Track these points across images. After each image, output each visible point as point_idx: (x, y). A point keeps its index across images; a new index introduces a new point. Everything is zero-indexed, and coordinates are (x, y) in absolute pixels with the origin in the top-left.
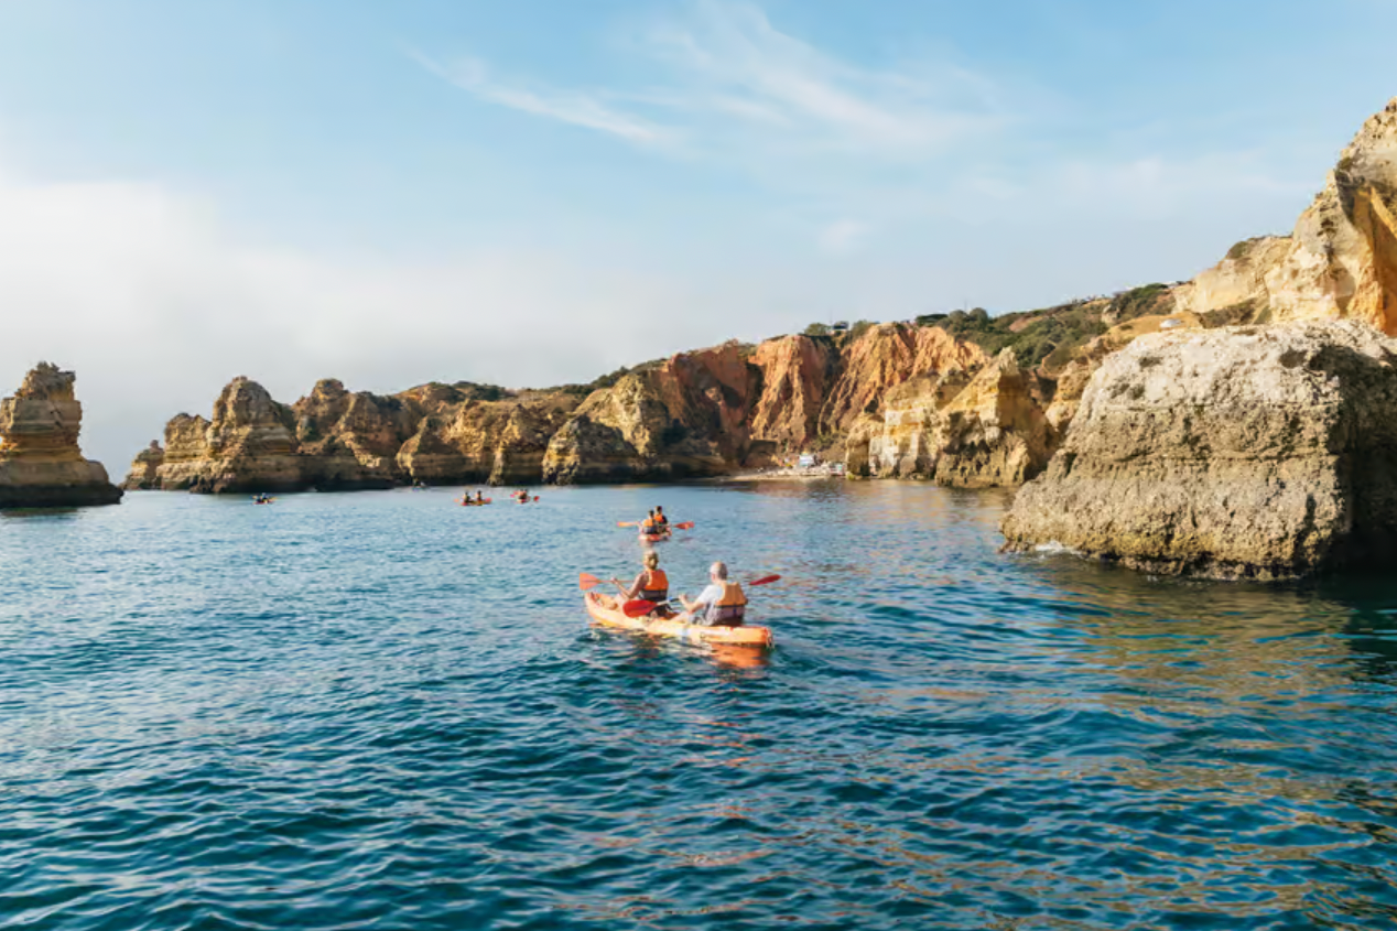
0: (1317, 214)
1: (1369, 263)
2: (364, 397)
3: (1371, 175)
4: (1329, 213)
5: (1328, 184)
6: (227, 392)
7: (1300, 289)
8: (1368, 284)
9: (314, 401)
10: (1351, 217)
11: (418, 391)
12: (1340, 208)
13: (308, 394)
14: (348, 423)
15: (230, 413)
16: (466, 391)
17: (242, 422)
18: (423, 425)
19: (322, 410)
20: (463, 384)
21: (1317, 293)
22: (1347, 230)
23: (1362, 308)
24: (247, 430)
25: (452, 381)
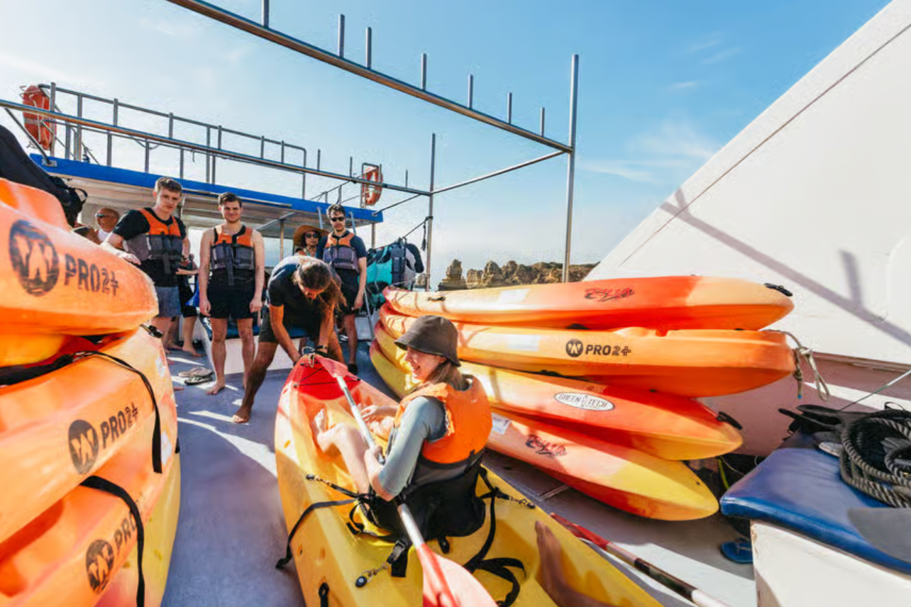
2: (522, 266)
6: (487, 265)
9: (507, 267)
11: (537, 264)
13: (506, 265)
14: (517, 273)
15: (488, 271)
16: (553, 265)
17: (491, 273)
18: (539, 276)
19: (510, 270)
20: (552, 263)
24: (492, 275)
25: (548, 262)
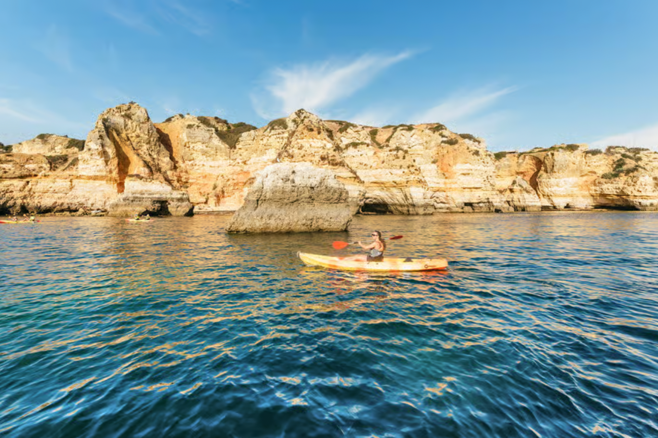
0: (97, 133)
1: (114, 151)
3: (112, 126)
4: (101, 133)
5: (100, 125)
7: (92, 155)
8: (114, 158)
10: (108, 137)
12: (105, 132)
21: (98, 157)
22: (108, 141)
23: (112, 164)
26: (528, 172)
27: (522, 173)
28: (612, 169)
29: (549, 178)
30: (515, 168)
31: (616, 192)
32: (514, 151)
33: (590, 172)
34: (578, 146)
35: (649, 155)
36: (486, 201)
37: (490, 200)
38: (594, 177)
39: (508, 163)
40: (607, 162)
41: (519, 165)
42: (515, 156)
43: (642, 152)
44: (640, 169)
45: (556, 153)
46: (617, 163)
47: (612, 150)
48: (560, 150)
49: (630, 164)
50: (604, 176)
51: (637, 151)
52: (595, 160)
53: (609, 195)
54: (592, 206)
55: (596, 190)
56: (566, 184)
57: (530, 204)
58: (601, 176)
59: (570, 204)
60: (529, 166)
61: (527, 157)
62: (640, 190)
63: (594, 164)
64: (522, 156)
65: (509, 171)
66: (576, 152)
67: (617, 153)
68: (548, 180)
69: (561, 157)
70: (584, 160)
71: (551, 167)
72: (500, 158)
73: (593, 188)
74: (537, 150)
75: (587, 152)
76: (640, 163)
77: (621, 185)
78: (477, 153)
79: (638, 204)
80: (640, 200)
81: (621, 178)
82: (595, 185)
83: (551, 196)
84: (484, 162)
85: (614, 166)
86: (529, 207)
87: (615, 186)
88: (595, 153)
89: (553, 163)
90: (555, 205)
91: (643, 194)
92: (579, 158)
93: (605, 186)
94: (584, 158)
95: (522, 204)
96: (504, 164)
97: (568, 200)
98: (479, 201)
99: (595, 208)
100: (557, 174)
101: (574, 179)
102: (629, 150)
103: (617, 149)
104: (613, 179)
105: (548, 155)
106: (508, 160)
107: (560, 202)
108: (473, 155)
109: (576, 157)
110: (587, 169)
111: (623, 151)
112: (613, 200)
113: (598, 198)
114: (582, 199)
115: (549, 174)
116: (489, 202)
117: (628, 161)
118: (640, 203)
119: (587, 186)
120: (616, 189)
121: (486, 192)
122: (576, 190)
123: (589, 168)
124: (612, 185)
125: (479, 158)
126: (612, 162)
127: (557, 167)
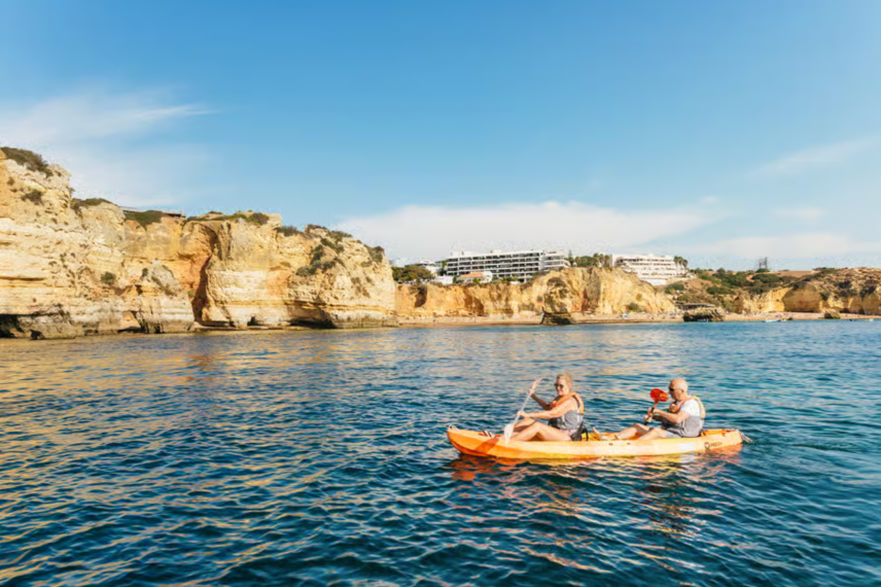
26: (199, 255)
27: (188, 257)
28: (309, 261)
29: (225, 270)
30: (176, 248)
31: (313, 299)
32: (177, 212)
33: (283, 263)
34: (268, 218)
35: (352, 244)
36: (54, 310)
37: (65, 309)
38: (288, 272)
39: (165, 235)
40: (304, 248)
41: (184, 241)
42: (177, 222)
43: (344, 239)
44: (338, 264)
45: (233, 224)
46: (315, 252)
47: (312, 231)
48: (241, 220)
49: (329, 254)
50: (300, 272)
51: (339, 236)
52: (288, 244)
53: (305, 302)
54: (288, 321)
55: (290, 295)
56: (249, 281)
57: (170, 318)
58: (296, 271)
59: (257, 318)
60: (199, 245)
61: (197, 227)
62: (338, 295)
63: (288, 251)
64: (189, 223)
65: (166, 250)
66: (264, 227)
67: (316, 236)
68: (222, 272)
69: (241, 233)
70: (276, 243)
71: (227, 249)
72: (149, 223)
73: (287, 290)
74: (214, 216)
75: (279, 230)
76: (342, 256)
77: (317, 288)
78: (36, 197)
79: (335, 318)
80: (337, 312)
81: (318, 276)
82: (289, 286)
83: (226, 302)
84: (55, 221)
85: (312, 256)
86: (167, 323)
87: (311, 288)
88: (289, 231)
89: (230, 242)
90: (233, 319)
91: (340, 302)
92: (268, 238)
93: (300, 289)
94: (274, 239)
95: (155, 318)
96: (157, 237)
97: (253, 311)
98: (35, 310)
99: (292, 325)
100: (236, 263)
101: (260, 275)
102: (329, 234)
103: (317, 229)
104: (308, 277)
105: (222, 227)
106: (163, 228)
107: (241, 315)
108: (23, 199)
109: (262, 236)
110: (278, 258)
111: (324, 235)
112: (309, 311)
113: (293, 307)
114: (273, 311)
115: (223, 262)
116: (62, 313)
117: (327, 250)
118: (336, 316)
119: (279, 286)
120: (312, 293)
121: (56, 290)
122: (264, 295)
123: (281, 257)
124: (308, 287)
125: (40, 208)
126: (309, 250)
127: (235, 250)
